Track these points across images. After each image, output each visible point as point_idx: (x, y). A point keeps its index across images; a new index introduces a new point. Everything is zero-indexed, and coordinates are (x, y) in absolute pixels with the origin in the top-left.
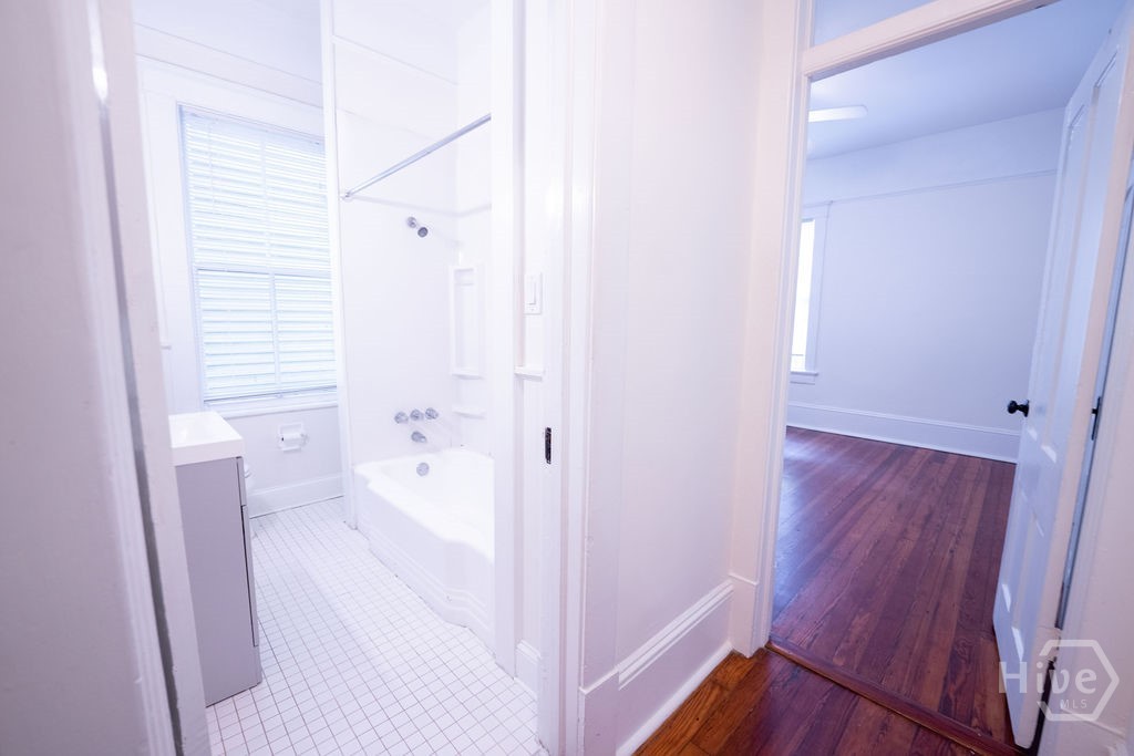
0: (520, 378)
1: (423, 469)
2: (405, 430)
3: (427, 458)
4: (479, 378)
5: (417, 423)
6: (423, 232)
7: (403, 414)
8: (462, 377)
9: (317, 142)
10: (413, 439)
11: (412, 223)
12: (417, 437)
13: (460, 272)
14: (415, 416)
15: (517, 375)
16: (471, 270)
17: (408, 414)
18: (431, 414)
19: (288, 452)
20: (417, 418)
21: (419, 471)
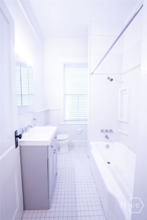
1: (108, 146)
2: (103, 135)
3: (109, 143)
4: (127, 123)
5: (107, 133)
6: (112, 80)
7: (103, 130)
8: (121, 121)
11: (109, 78)
13: (122, 90)
14: (107, 131)
17: (105, 130)
18: (111, 131)
19: (78, 133)
20: (107, 132)
21: (106, 147)
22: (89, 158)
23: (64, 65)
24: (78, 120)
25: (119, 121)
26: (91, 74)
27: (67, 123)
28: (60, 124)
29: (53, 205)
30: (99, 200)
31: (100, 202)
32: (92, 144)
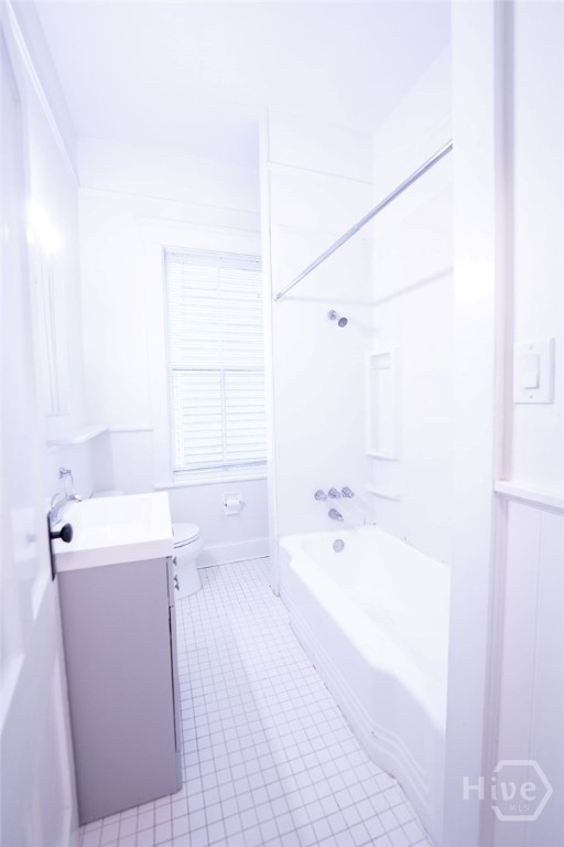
0: (502, 499)
1: (339, 546)
2: (323, 507)
3: (343, 535)
4: (396, 461)
5: (334, 500)
6: (343, 322)
7: (322, 492)
8: (375, 458)
9: (257, 260)
10: (330, 515)
11: (332, 315)
12: (334, 514)
14: (333, 494)
15: (496, 492)
16: (388, 354)
17: (326, 493)
18: (347, 493)
19: (228, 515)
20: (334, 496)
21: (335, 547)
22: (279, 595)
23: (165, 254)
24: (226, 467)
25: (369, 456)
26: (275, 297)
27: (181, 480)
28: (157, 486)
29: (190, 774)
30: (340, 713)
31: (342, 718)
32: (290, 543)
